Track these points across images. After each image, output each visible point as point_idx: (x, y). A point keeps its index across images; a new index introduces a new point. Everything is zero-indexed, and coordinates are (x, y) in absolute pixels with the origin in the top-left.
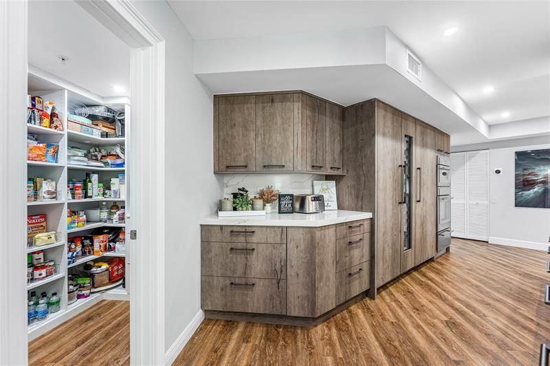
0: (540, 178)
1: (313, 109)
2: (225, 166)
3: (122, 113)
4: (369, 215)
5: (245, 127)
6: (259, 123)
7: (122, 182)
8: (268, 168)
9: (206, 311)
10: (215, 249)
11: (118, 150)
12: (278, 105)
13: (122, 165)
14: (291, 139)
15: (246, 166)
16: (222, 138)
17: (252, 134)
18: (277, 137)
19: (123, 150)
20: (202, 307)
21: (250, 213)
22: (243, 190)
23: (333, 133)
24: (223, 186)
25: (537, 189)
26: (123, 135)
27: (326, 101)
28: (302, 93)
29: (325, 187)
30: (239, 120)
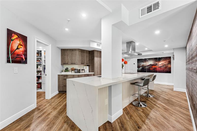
0: (141, 65)
1: (81, 52)
2: (63, 63)
3: (41, 51)
4: (93, 73)
5: (67, 56)
6: (70, 55)
7: (41, 66)
8: (72, 64)
9: (59, 91)
10: (61, 79)
11: (40, 60)
12: (74, 52)
13: (41, 63)
14: (76, 58)
15: (68, 63)
16: (63, 58)
17: (69, 57)
18: (74, 58)
19: (41, 60)
20: (58, 90)
21: (68, 72)
22: (67, 68)
23: (87, 56)
24: (63, 67)
25: (141, 68)
26: (41, 56)
27: (85, 50)
28: (79, 49)
29: (86, 67)
30: (66, 54)
